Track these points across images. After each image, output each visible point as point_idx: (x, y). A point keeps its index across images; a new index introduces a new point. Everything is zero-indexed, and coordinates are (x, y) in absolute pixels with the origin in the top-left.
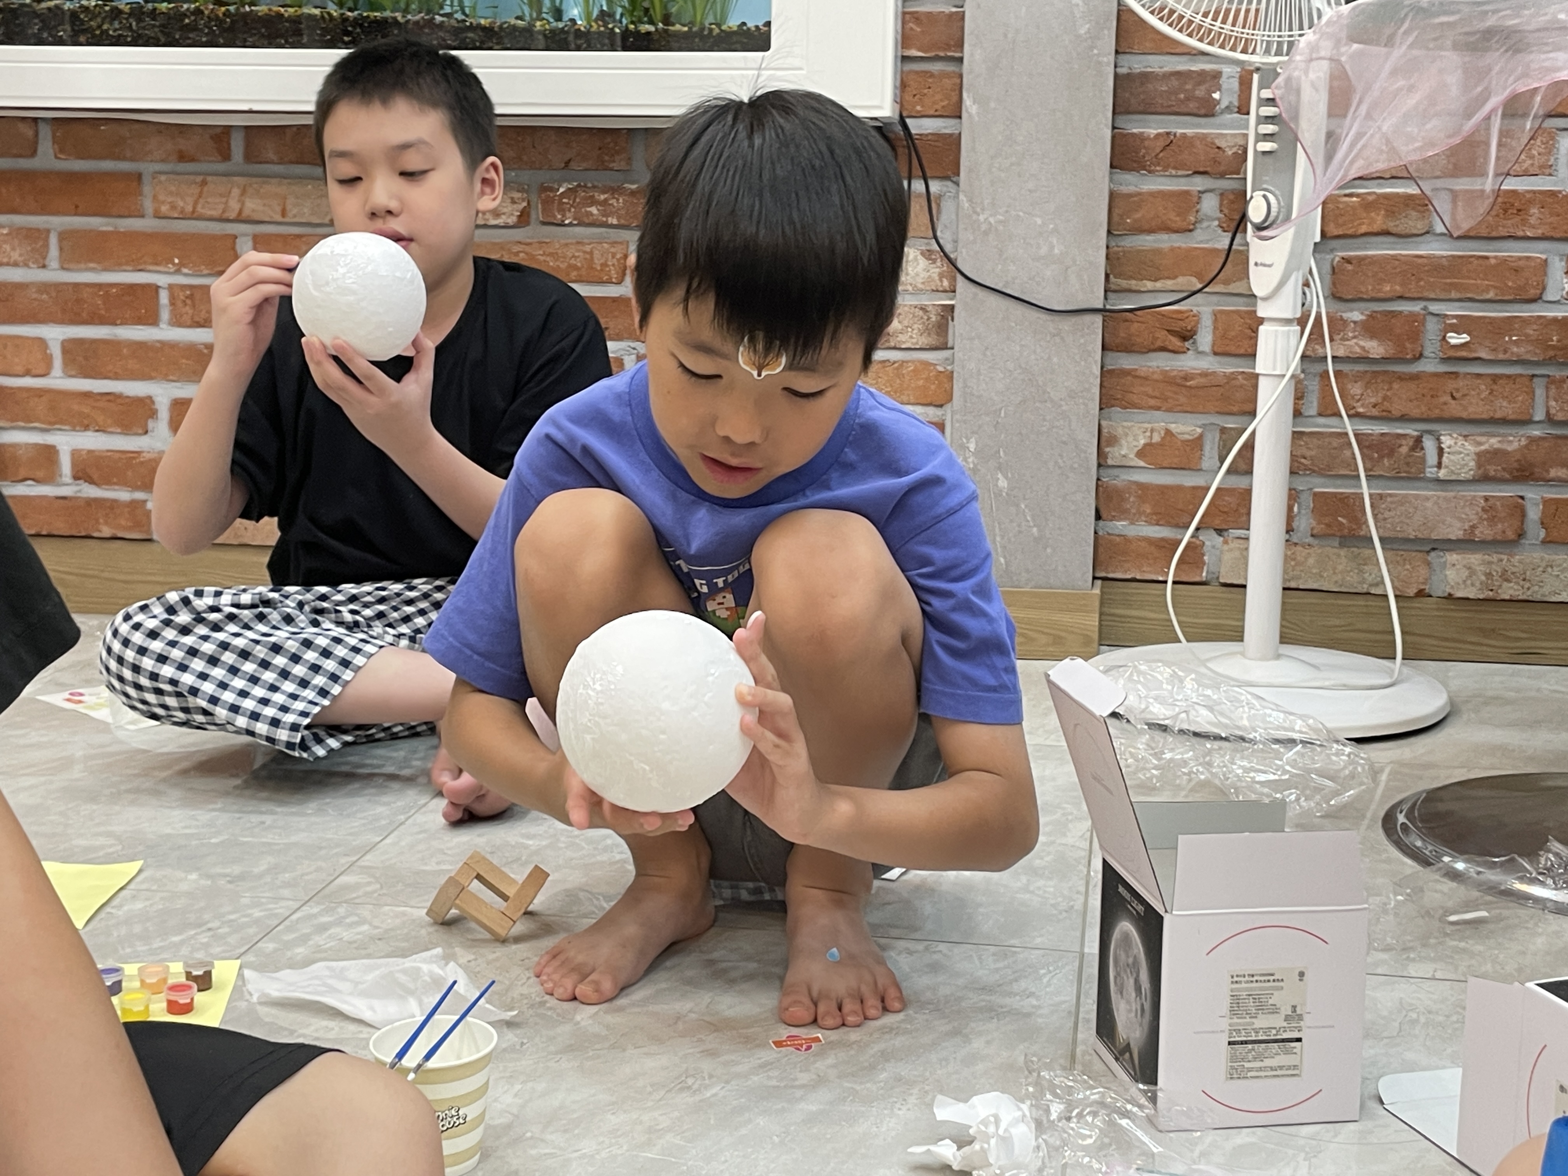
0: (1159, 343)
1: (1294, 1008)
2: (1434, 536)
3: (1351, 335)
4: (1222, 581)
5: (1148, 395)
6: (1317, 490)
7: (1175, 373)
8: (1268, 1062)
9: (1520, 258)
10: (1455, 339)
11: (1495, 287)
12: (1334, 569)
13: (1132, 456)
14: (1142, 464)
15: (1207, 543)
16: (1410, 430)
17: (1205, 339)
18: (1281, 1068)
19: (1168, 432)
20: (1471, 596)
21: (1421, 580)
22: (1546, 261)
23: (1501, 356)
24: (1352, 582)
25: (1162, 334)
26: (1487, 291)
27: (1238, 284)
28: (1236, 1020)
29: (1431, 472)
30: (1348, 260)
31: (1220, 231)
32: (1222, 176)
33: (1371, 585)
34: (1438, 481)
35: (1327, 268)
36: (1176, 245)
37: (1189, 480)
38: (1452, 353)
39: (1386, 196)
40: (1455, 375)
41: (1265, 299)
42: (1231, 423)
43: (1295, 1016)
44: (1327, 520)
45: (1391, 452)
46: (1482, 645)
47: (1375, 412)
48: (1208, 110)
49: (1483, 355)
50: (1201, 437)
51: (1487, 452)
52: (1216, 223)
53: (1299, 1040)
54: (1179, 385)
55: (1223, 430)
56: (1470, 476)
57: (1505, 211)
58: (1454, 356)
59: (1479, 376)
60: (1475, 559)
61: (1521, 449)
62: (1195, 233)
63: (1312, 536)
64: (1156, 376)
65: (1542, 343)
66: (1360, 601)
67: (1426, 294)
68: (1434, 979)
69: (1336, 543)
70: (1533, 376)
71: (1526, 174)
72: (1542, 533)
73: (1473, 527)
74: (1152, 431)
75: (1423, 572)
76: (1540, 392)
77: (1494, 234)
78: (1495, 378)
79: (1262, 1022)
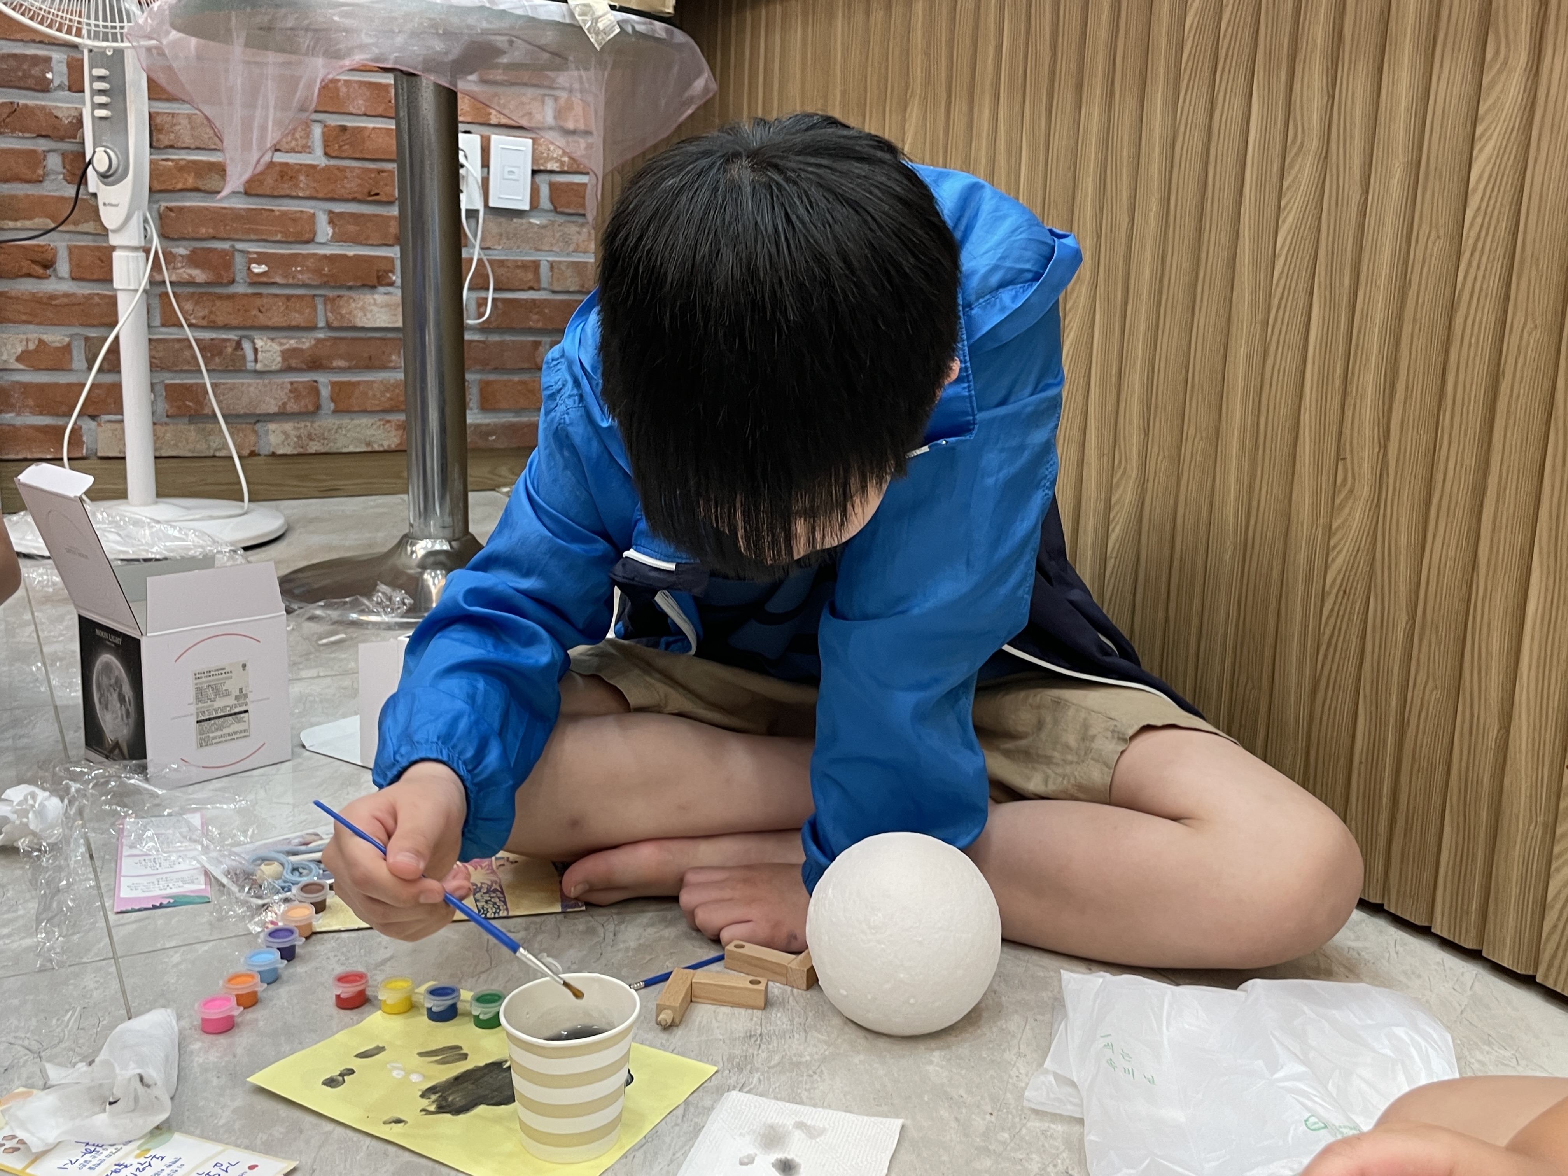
0: (24, 271)
1: (241, 690)
2: (258, 412)
3: (179, 265)
4: (100, 454)
5: (19, 312)
6: (167, 382)
7: (40, 295)
8: (226, 731)
9: (296, 212)
10: (257, 269)
11: (281, 232)
12: (187, 440)
13: (12, 360)
14: (21, 367)
15: (84, 427)
16: (232, 336)
17: (63, 267)
18: (235, 733)
19: (41, 341)
20: (289, 452)
21: (252, 443)
22: (314, 214)
23: (291, 281)
24: (201, 448)
25: (25, 264)
26: (276, 232)
27: (85, 225)
28: (200, 705)
29: (250, 365)
30: (170, 209)
31: (65, 183)
32: (62, 139)
33: (216, 450)
34: (256, 372)
35: (155, 214)
36: (29, 192)
37: (63, 378)
38: (256, 279)
39: (194, 162)
40: (260, 295)
41: (114, 231)
42: (93, 333)
43: (242, 695)
44: (180, 403)
45: (220, 353)
46: (299, 486)
47: (204, 323)
48: (44, 87)
49: (278, 279)
50: (69, 345)
51: (288, 350)
52: (61, 176)
53: (246, 711)
54: (46, 304)
55: (87, 339)
56: (279, 367)
57: (282, 177)
58: (256, 281)
59: (277, 296)
60: (288, 426)
61: (310, 348)
62: (44, 184)
63: (168, 416)
64: (24, 297)
65: (318, 271)
66: (209, 462)
67: (232, 236)
68: (319, 677)
69: (186, 420)
70: (314, 296)
71: (293, 151)
72: (332, 406)
73: (285, 404)
74: (27, 340)
75: (252, 438)
76: (320, 307)
77: (276, 194)
78: (289, 297)
79: (220, 703)
